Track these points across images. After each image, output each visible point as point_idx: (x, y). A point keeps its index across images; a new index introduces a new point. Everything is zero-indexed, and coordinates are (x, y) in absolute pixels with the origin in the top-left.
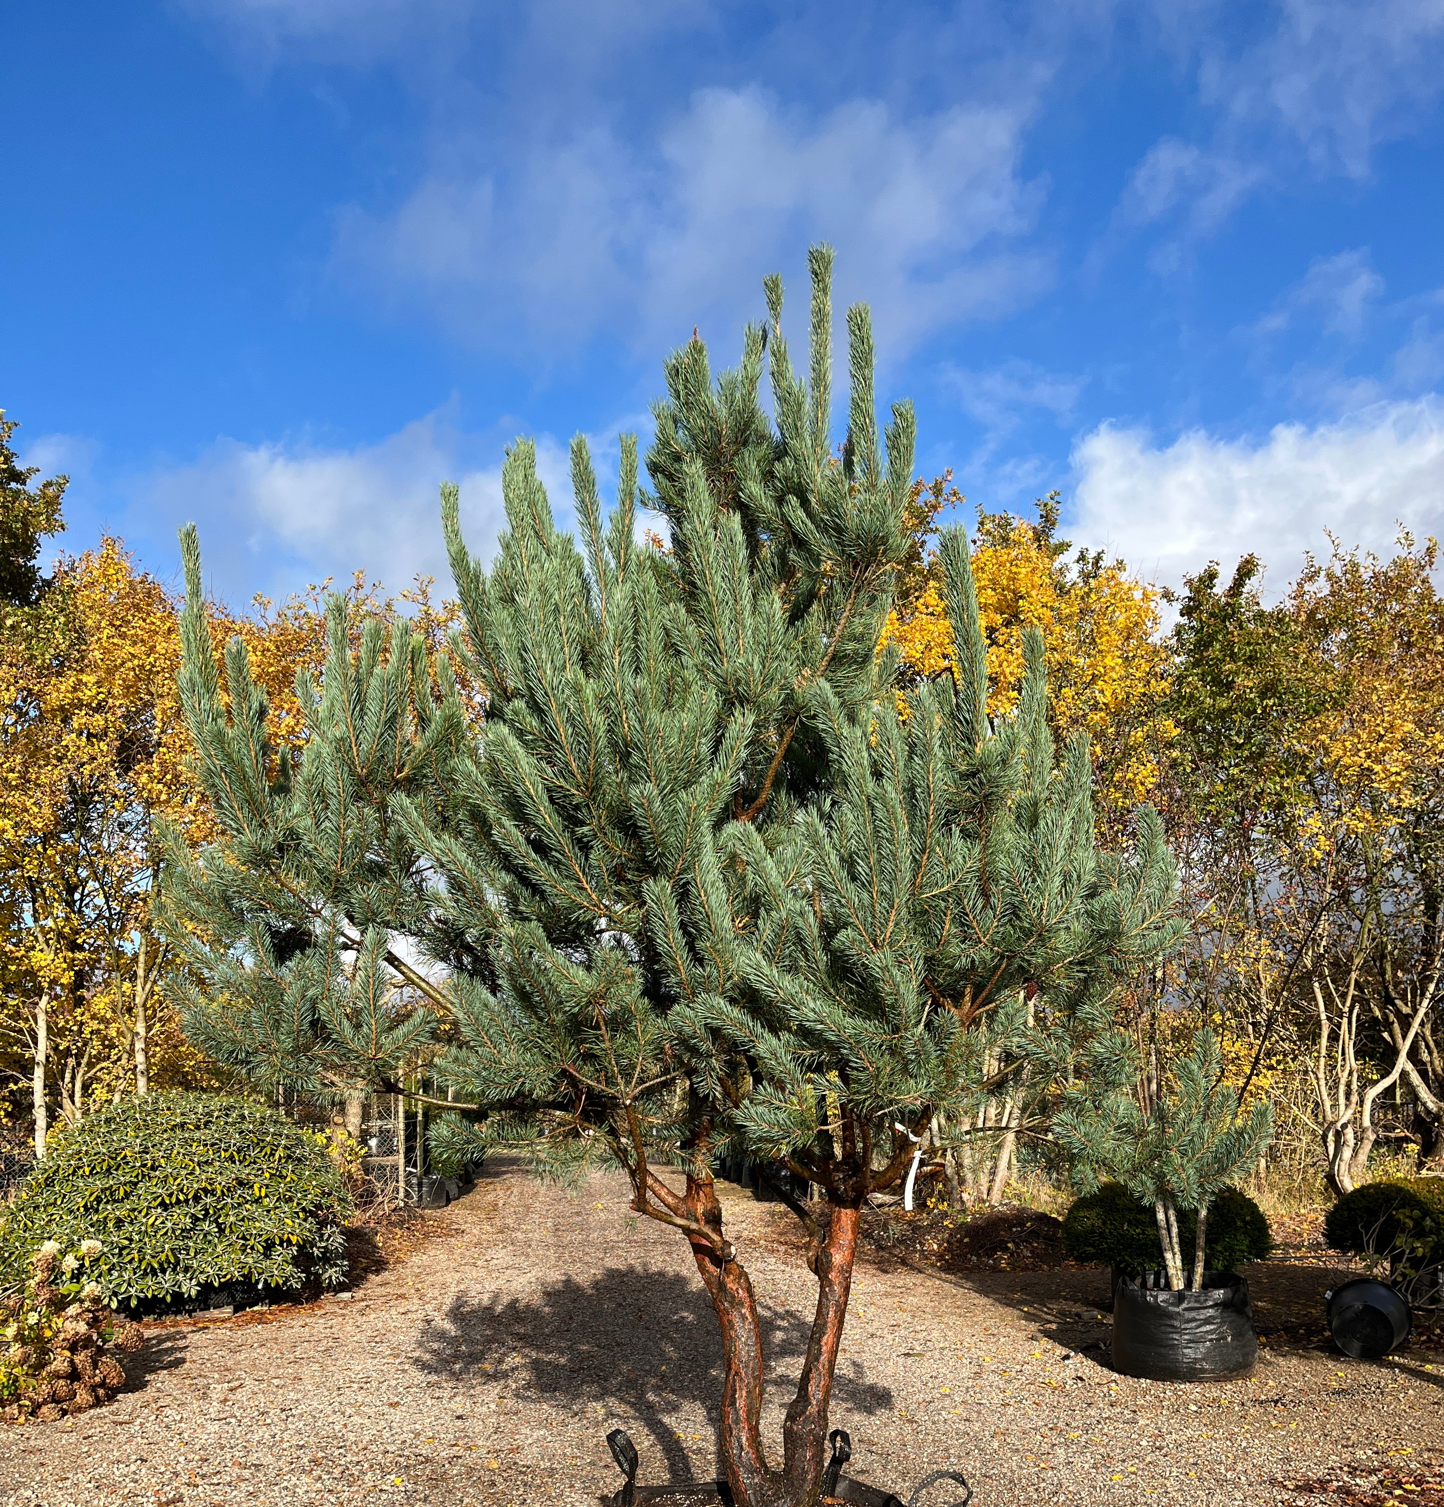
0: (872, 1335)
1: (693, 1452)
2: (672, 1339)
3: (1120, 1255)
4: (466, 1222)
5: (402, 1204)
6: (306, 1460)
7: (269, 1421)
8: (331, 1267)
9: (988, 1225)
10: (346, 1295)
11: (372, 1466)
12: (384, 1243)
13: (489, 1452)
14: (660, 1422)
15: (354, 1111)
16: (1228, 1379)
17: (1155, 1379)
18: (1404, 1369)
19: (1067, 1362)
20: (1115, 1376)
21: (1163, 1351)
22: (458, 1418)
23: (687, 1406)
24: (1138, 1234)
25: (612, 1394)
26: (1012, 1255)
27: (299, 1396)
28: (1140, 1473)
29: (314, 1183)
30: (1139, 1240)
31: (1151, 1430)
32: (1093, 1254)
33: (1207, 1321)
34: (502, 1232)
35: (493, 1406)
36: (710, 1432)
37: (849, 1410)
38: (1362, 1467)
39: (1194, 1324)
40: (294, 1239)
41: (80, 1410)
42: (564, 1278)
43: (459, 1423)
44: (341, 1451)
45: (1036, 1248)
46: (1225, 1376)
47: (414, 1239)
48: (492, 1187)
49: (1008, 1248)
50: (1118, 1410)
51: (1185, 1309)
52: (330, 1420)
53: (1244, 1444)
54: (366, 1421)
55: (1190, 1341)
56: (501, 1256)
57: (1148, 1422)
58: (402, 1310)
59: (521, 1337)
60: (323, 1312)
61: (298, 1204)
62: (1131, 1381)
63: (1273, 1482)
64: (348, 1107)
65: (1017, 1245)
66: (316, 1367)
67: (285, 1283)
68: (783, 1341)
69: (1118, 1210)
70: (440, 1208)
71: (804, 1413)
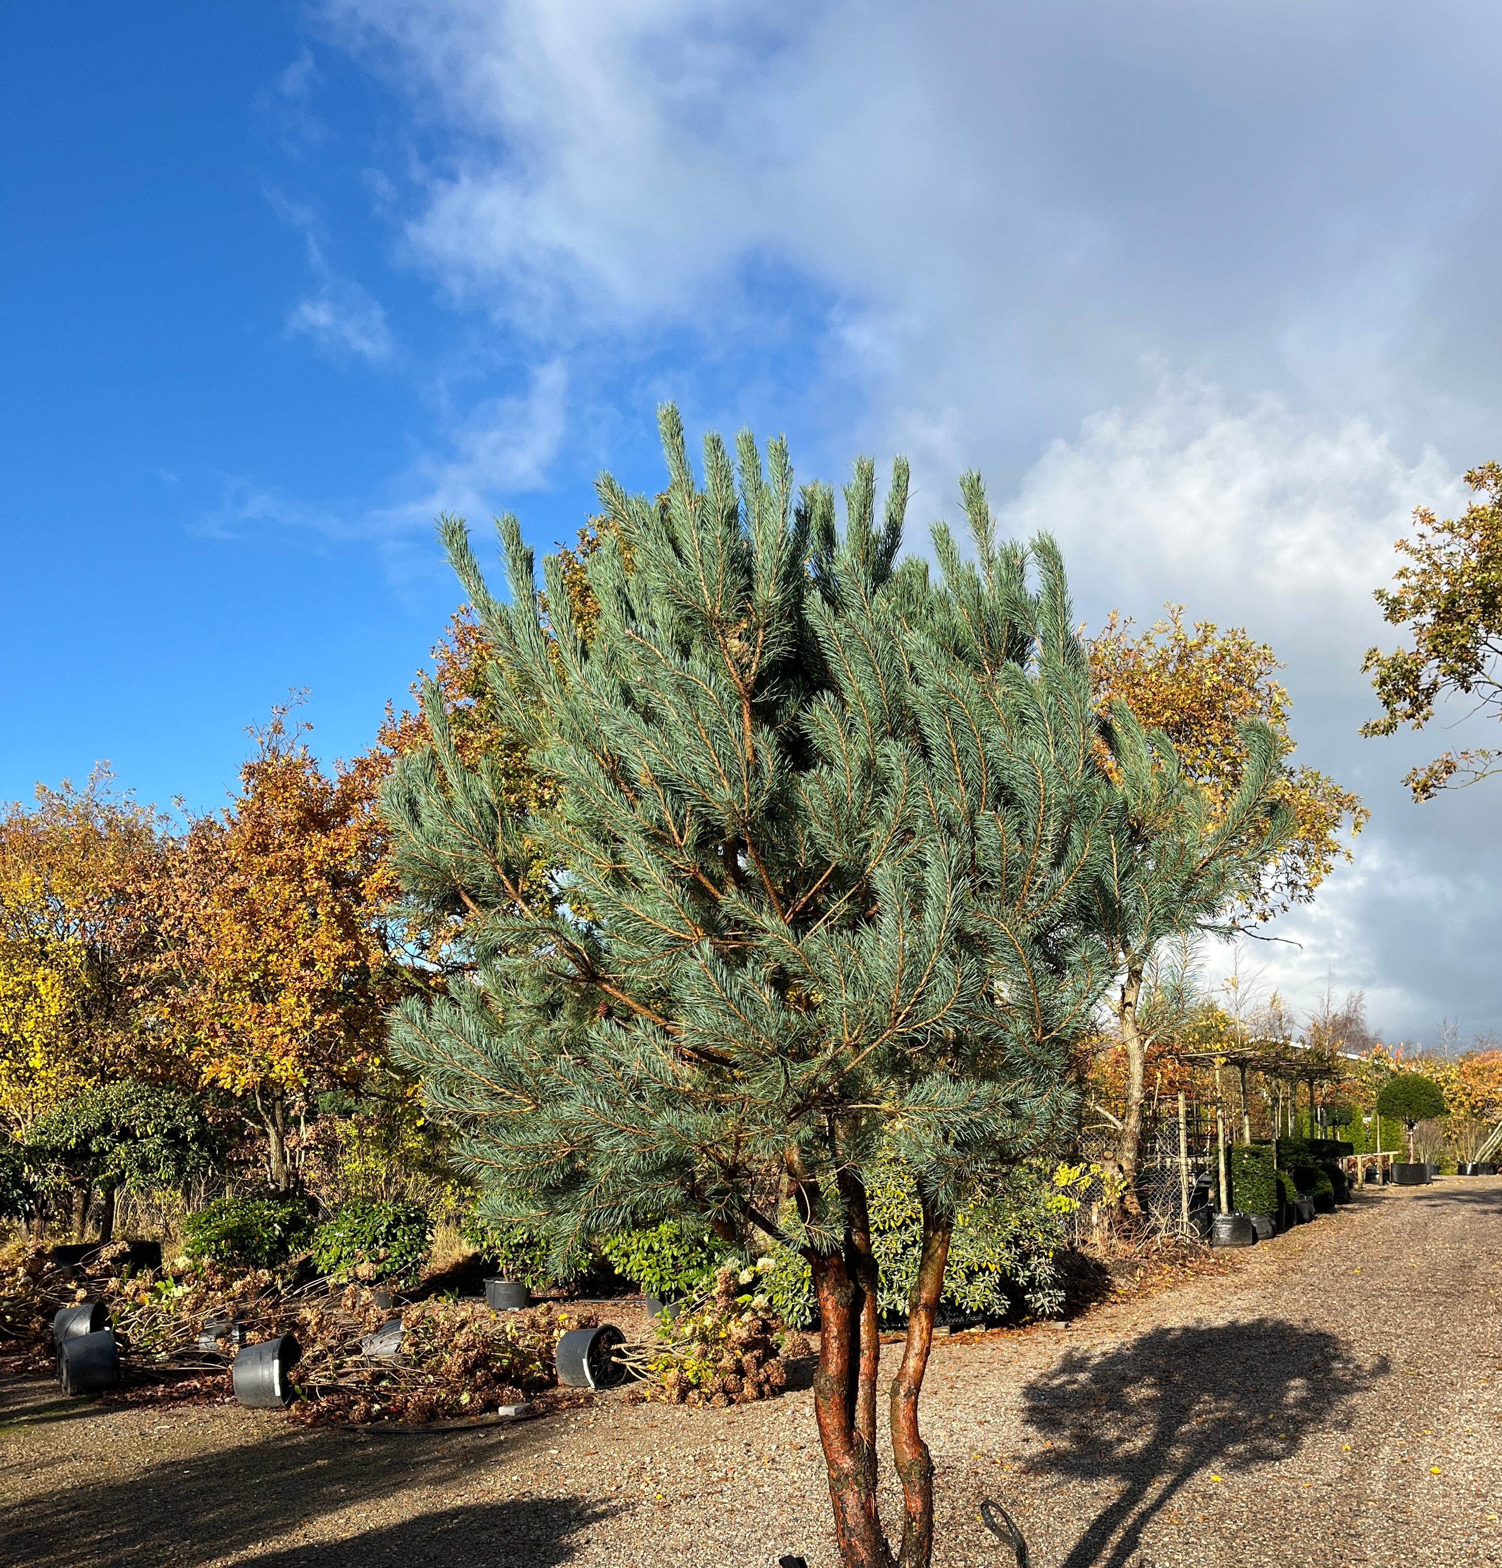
8: (1044, 1296)
12: (1145, 1278)
15: (1128, 1145)
40: (992, 1268)
41: (746, 1401)
64: (1123, 1142)
67: (986, 1309)
70: (1244, 1245)
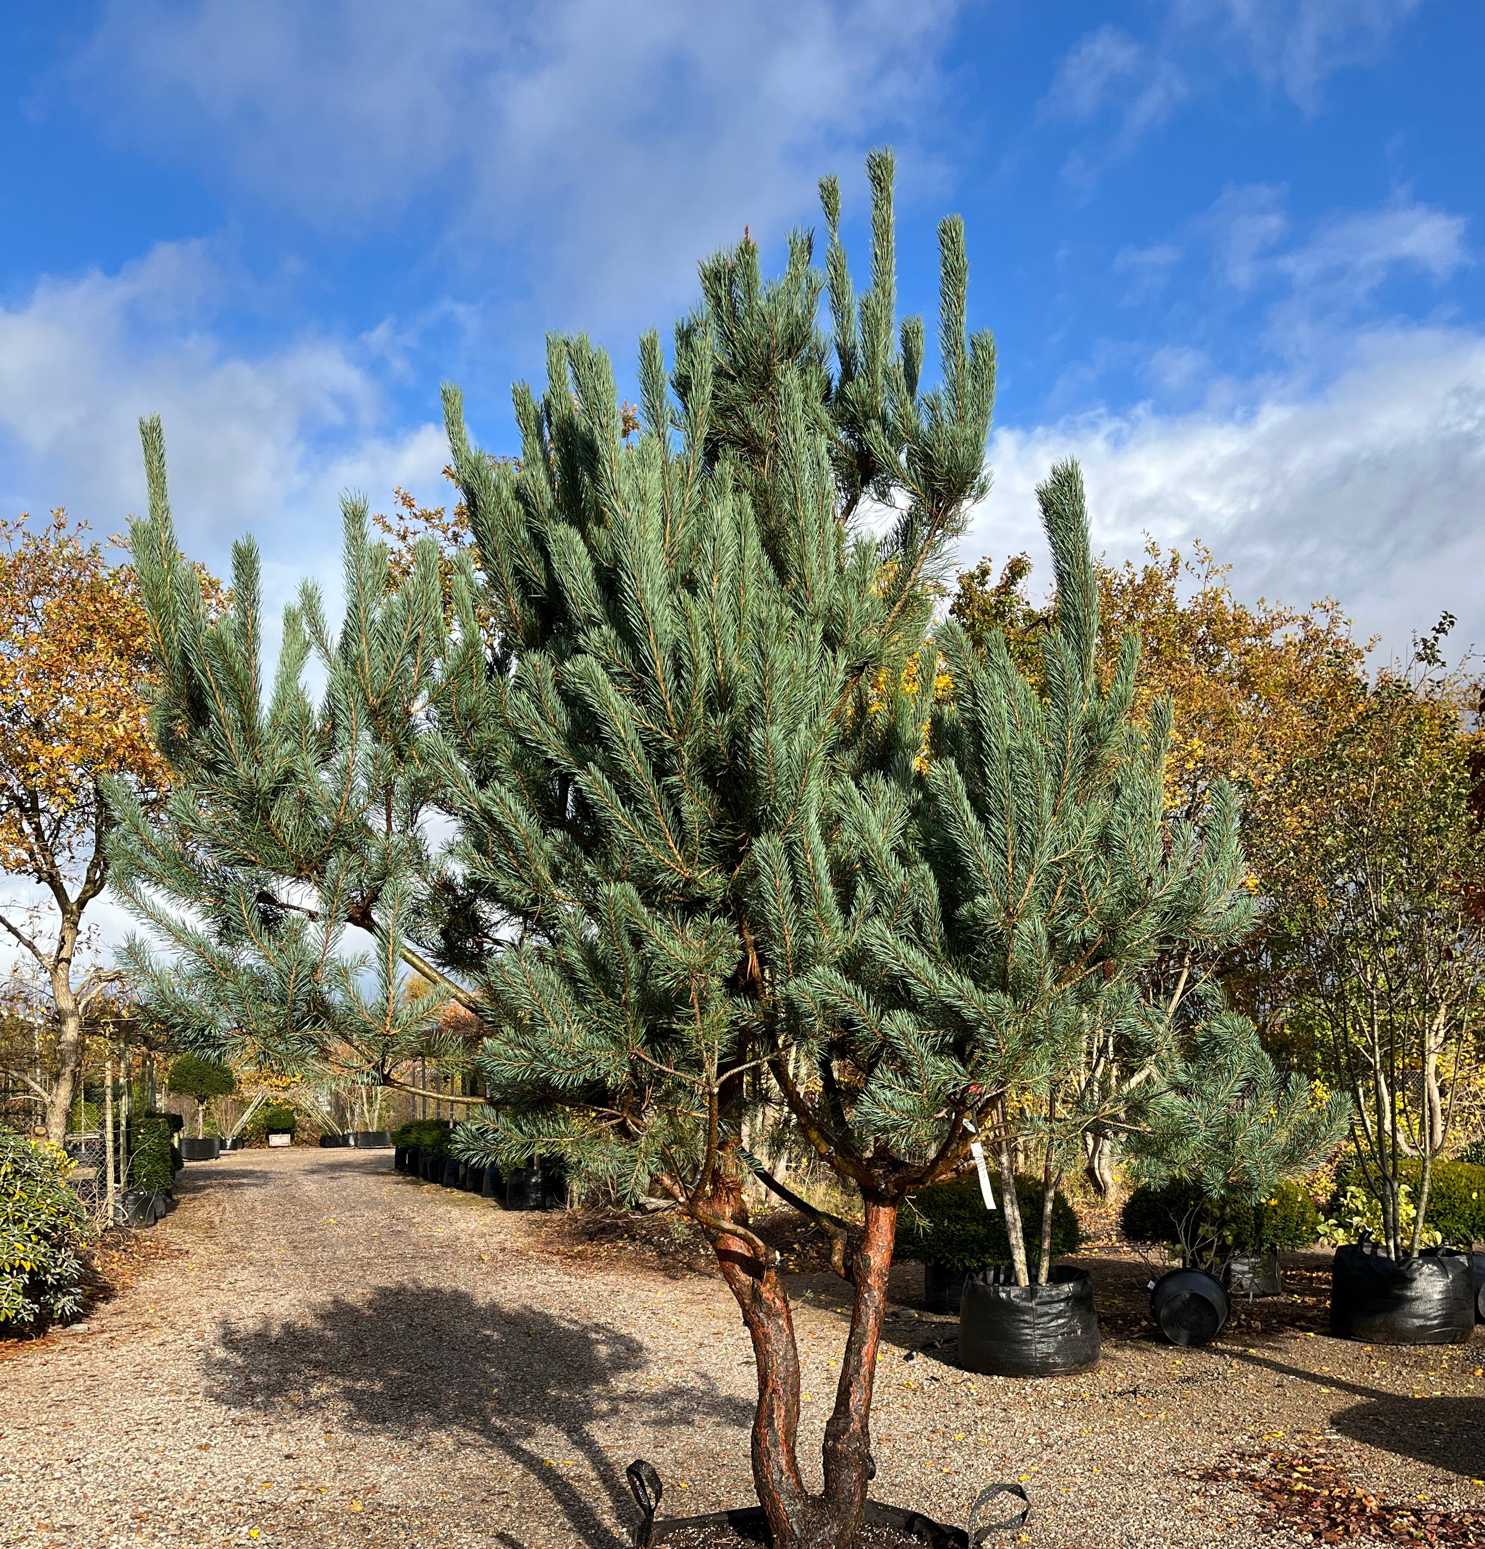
0: (701, 1344)
1: (572, 1478)
2: (488, 1360)
3: (940, 1251)
4: (185, 1242)
5: (111, 1224)
6: (127, 1516)
7: (57, 1475)
8: (64, 1295)
9: (772, 1227)
10: (80, 1327)
11: (212, 1519)
12: (104, 1267)
13: (342, 1493)
14: (519, 1448)
15: (56, 1120)
16: (1078, 1373)
17: (1008, 1375)
18: (1233, 1355)
19: (911, 1362)
20: (967, 1375)
21: (1016, 1346)
22: (288, 1457)
23: (542, 1430)
24: (959, 1230)
25: (451, 1422)
26: (799, 1256)
27: (83, 1443)
28: (1044, 1472)
29: (49, 1201)
30: (959, 1236)
31: (1030, 1428)
32: (913, 1252)
33: (1059, 1316)
34: (231, 1251)
35: (322, 1443)
36: (579, 1455)
37: (718, 1424)
38: (1249, 1453)
39: (1046, 1319)
40: (27, 1266)
42: (330, 1299)
43: (291, 1463)
44: (166, 1503)
45: (822, 1248)
46: (1075, 1370)
47: (134, 1262)
48: (196, 1203)
49: (794, 1249)
50: (989, 1409)
51: (1038, 1304)
52: (135, 1469)
53: (1127, 1437)
54: (180, 1467)
55: (1043, 1336)
56: (246, 1278)
57: (1024, 1419)
58: (157, 1341)
59: (317, 1365)
60: (60, 1347)
61: (30, 1225)
62: (985, 1379)
63: (1175, 1472)
64: (49, 1116)
65: (803, 1246)
66: (84, 1410)
67: (15, 1317)
68: (610, 1355)
69: (937, 1207)
70: (150, 1226)
71: (848, 1430)
